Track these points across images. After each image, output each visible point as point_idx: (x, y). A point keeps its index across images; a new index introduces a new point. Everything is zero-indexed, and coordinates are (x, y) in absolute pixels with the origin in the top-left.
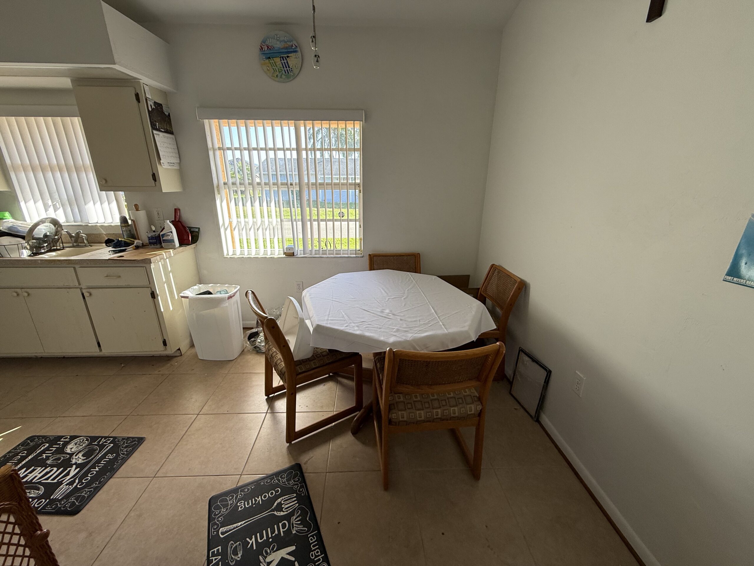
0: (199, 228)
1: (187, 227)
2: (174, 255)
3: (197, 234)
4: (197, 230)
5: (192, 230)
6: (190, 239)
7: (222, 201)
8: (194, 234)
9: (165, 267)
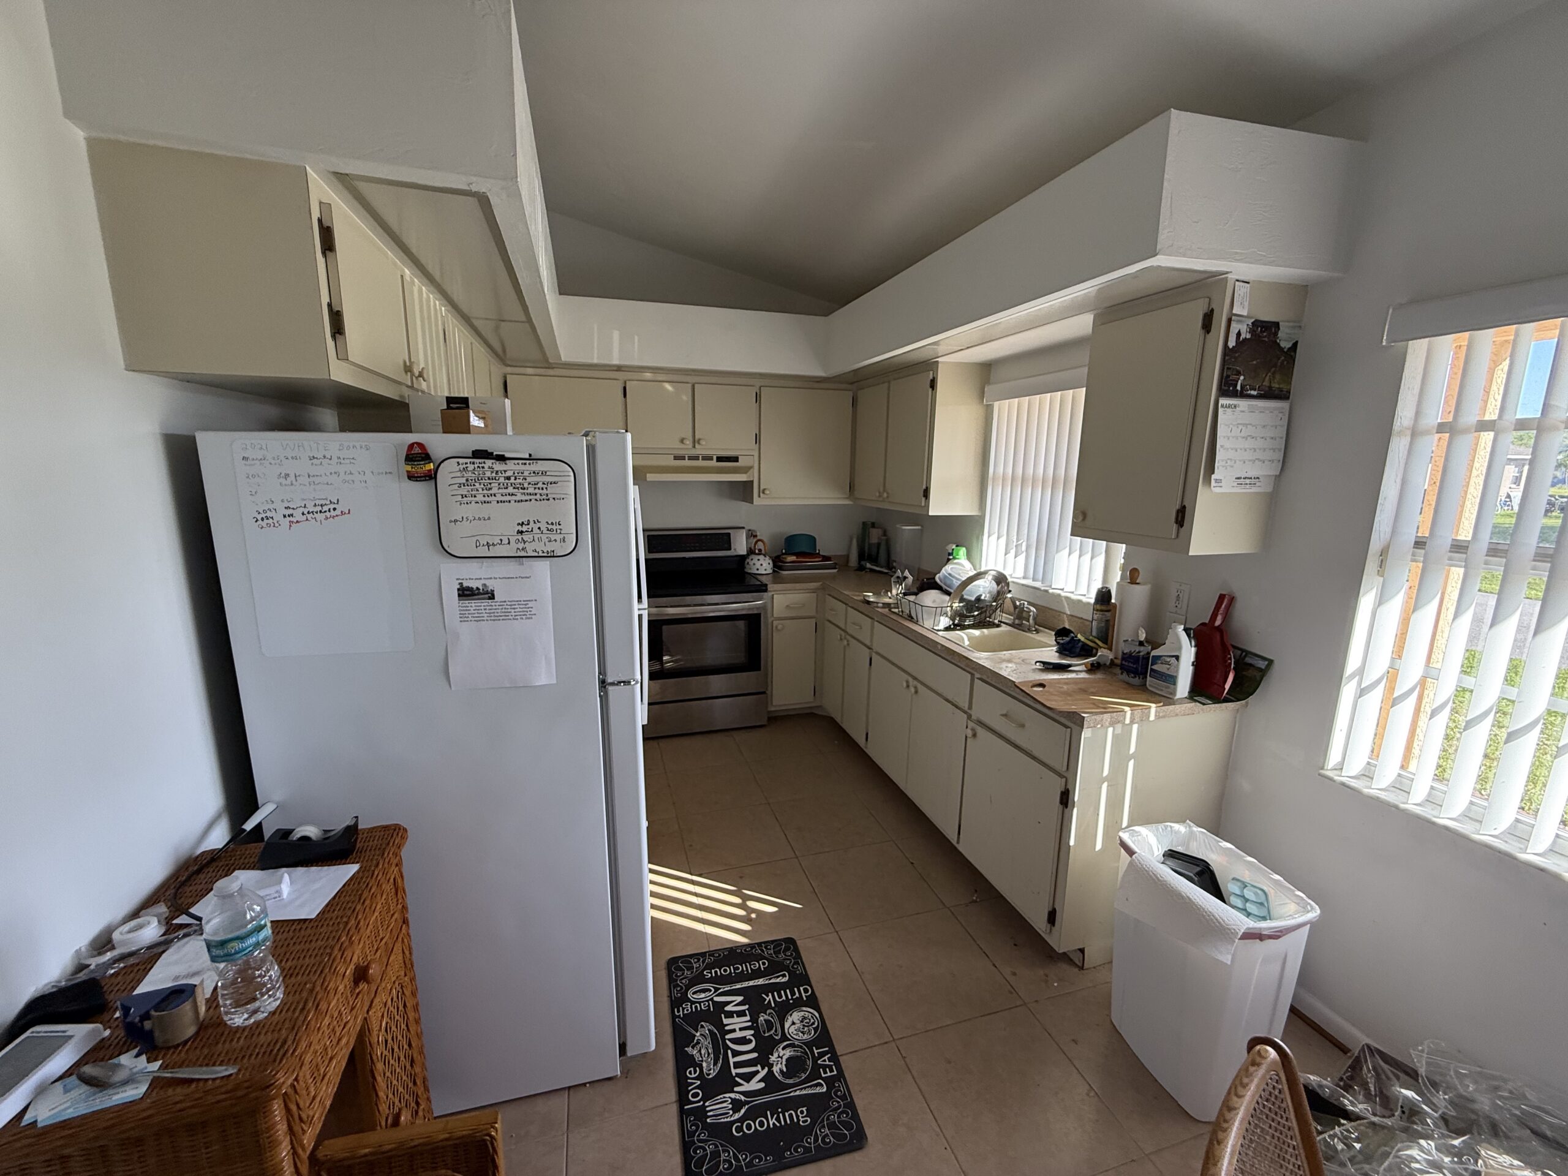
0: (1271, 662)
1: (1235, 647)
2: (1158, 717)
3: (1258, 675)
4: (1262, 664)
5: (1248, 660)
6: (1227, 686)
7: (1381, 601)
8: (1250, 673)
9: (1121, 742)
